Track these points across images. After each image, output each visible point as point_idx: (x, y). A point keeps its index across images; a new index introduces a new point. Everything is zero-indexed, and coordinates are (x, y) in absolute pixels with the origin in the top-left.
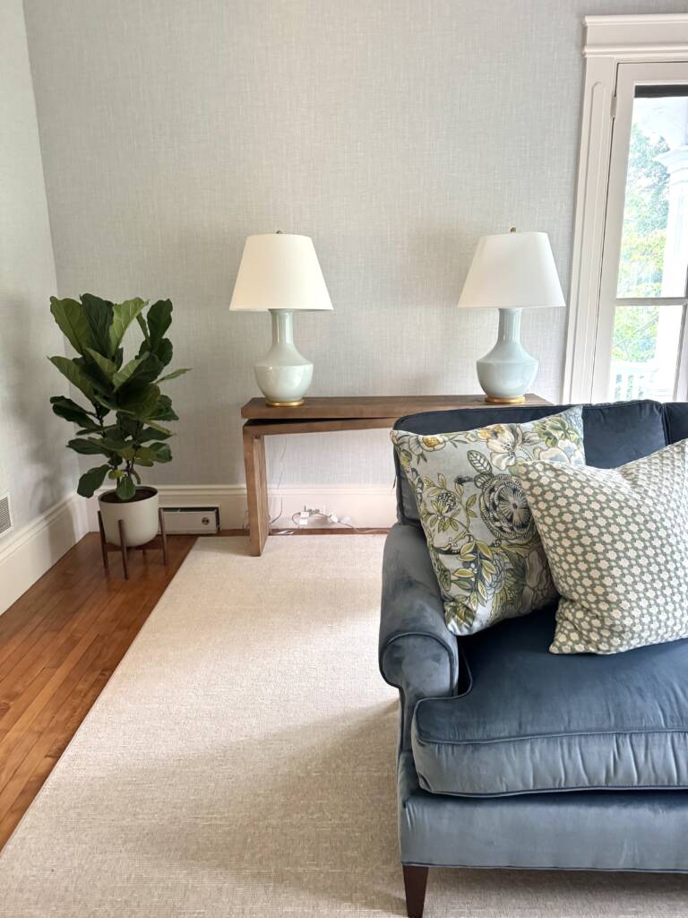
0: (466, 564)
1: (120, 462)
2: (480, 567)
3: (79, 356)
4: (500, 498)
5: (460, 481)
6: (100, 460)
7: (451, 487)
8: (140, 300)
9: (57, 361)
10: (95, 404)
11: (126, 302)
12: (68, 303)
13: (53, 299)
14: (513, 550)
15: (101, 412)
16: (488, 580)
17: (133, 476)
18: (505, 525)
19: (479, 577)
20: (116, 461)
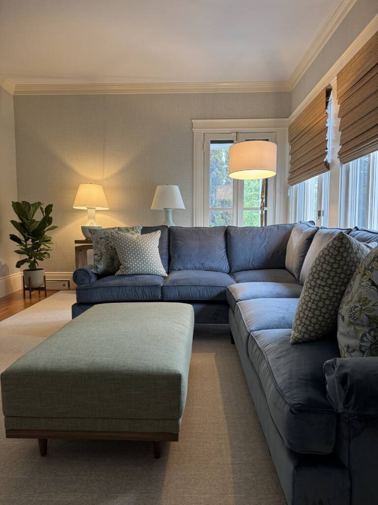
0: (99, 257)
1: (32, 258)
2: (102, 257)
3: (21, 222)
4: (110, 242)
5: (101, 238)
6: (25, 257)
7: (99, 240)
8: (40, 202)
9: (13, 222)
10: (25, 237)
11: (35, 203)
12: (17, 203)
13: (13, 202)
14: (111, 254)
15: (26, 240)
16: (103, 260)
17: (36, 264)
18: (110, 248)
19: (101, 259)
20: (30, 258)
